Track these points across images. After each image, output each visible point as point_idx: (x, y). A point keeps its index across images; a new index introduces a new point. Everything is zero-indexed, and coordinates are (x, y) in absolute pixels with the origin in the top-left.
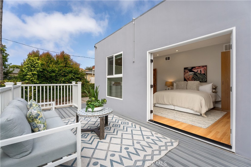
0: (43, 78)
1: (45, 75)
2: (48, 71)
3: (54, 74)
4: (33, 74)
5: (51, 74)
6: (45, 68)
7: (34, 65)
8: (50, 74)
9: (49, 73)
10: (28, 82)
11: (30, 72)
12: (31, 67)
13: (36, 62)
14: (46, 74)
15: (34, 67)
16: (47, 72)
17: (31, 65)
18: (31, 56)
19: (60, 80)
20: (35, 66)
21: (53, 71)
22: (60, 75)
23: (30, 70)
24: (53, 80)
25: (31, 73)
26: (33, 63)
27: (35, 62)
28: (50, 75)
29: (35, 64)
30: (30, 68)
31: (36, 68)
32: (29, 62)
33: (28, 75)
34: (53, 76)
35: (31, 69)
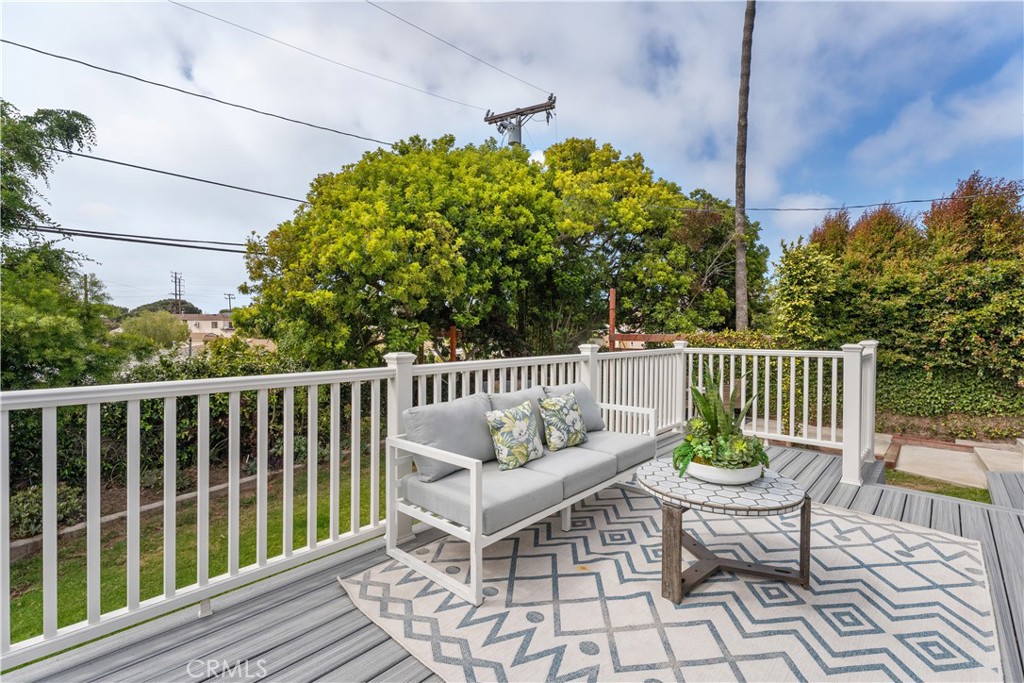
0: (852, 319)
1: (861, 309)
2: (873, 291)
3: (902, 301)
4: (795, 308)
5: (886, 303)
6: (860, 280)
7: (801, 274)
8: (885, 299)
9: (879, 299)
10: (781, 336)
11: (787, 301)
12: (791, 284)
14: (865, 302)
15: (800, 283)
16: (869, 296)
17: (791, 277)
19: (936, 323)
20: (805, 278)
21: (902, 290)
22: (938, 302)
23: (789, 295)
24: (901, 325)
25: (791, 306)
28: (884, 308)
30: (786, 289)
31: (808, 284)
33: (781, 311)
34: (898, 310)
35: (790, 290)
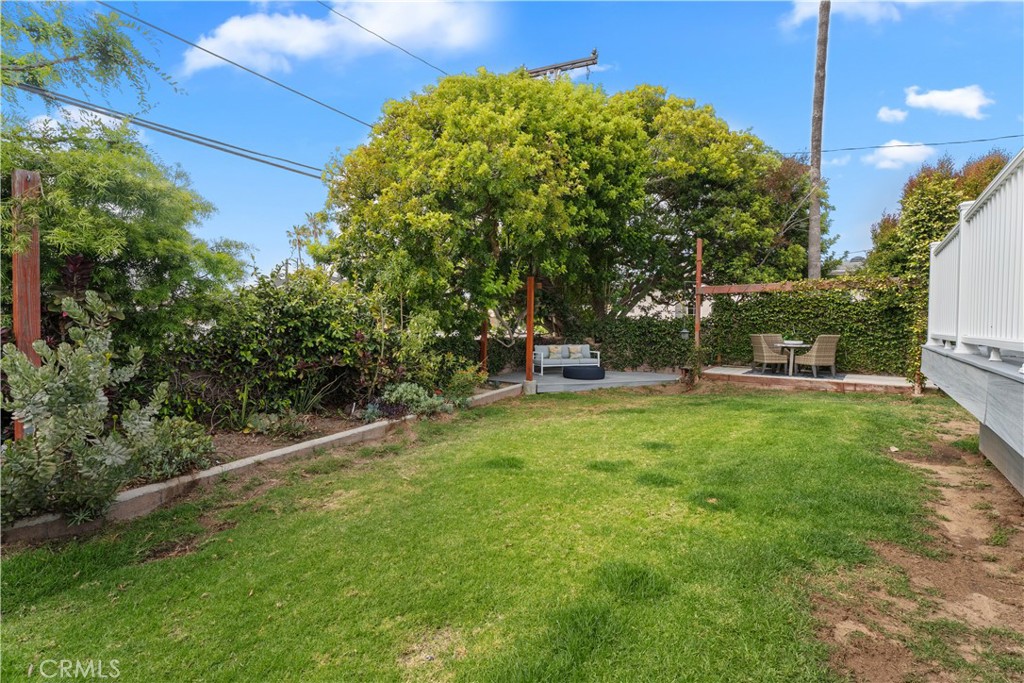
10: (914, 276)
12: (930, 220)
13: (949, 200)
15: (941, 218)
17: (929, 213)
18: (930, 181)
20: (946, 214)
23: (925, 232)
26: (939, 203)
27: (944, 200)
29: (945, 208)
30: (923, 226)
32: (920, 203)
33: (915, 251)
35: (928, 227)
